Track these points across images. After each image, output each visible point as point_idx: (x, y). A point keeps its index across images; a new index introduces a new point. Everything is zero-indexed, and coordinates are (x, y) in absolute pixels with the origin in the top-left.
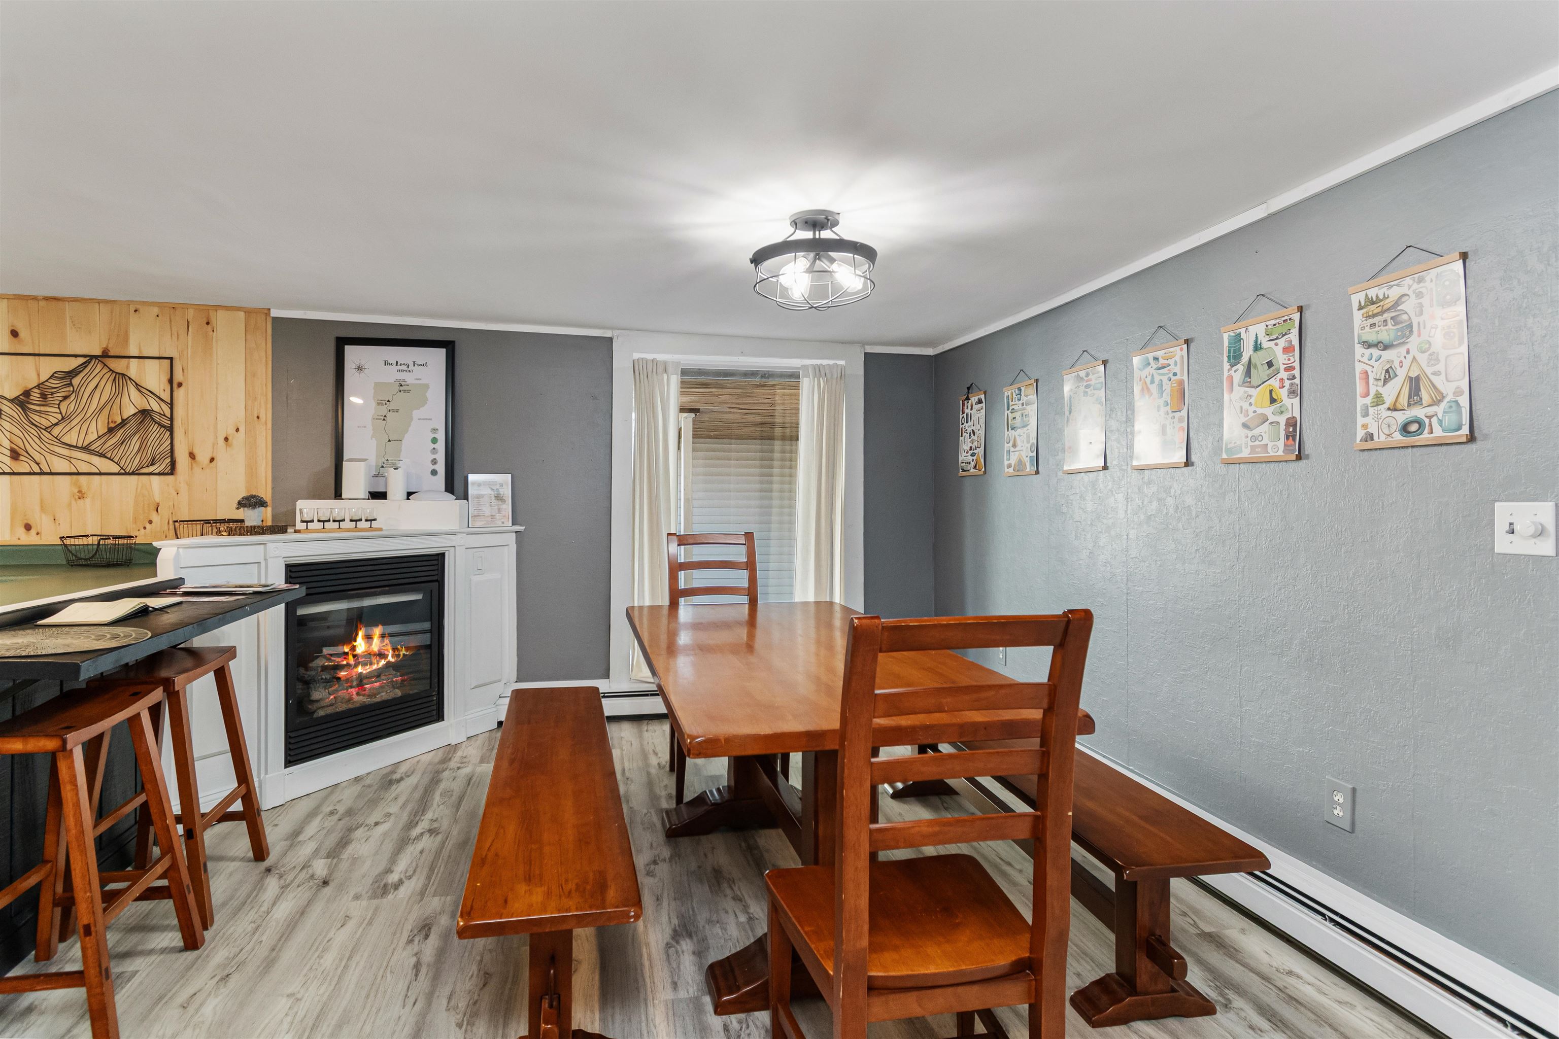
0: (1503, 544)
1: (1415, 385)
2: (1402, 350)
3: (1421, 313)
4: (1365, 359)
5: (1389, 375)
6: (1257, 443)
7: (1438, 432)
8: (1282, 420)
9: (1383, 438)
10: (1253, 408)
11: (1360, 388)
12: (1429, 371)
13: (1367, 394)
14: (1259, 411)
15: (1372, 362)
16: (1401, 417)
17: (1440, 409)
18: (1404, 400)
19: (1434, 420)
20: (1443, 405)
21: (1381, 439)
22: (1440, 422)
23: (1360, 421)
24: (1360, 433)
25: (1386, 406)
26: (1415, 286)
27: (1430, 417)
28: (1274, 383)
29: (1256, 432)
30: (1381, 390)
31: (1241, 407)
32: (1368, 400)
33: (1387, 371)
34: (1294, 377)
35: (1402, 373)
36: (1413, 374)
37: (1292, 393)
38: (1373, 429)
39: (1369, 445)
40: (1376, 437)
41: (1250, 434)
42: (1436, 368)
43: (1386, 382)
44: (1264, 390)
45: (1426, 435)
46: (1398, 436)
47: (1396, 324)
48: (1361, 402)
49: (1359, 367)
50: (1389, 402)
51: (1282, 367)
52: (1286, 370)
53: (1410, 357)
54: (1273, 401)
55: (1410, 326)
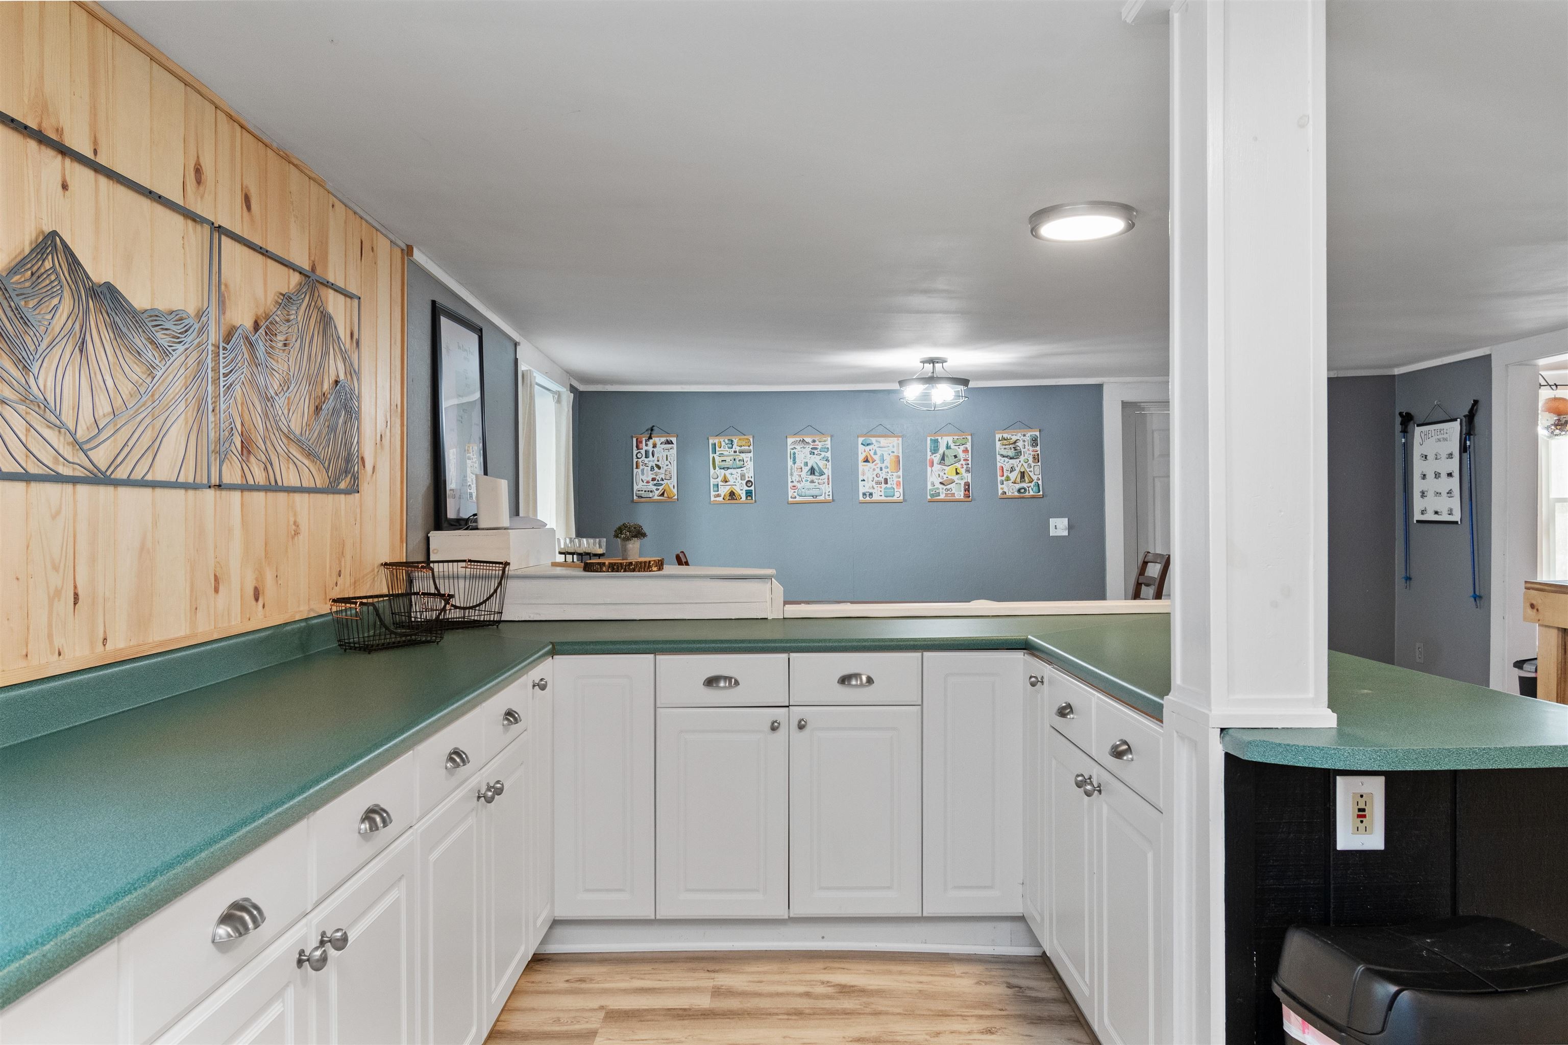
0: (1053, 533)
1: (1023, 474)
2: (1018, 460)
3: (1025, 448)
4: (1002, 461)
5: (1012, 470)
6: (949, 492)
7: (1032, 493)
8: (963, 483)
9: (1010, 494)
10: (946, 476)
11: (999, 472)
12: (1028, 470)
13: (1003, 476)
14: (950, 477)
15: (1005, 463)
16: (1018, 486)
17: (1032, 485)
18: (1018, 480)
19: (1030, 488)
20: (1033, 483)
21: (1009, 494)
22: (1032, 489)
23: (1000, 486)
24: (1000, 492)
25: (1012, 481)
26: (1022, 437)
27: (1028, 487)
28: (958, 465)
29: (948, 487)
30: (1009, 475)
31: (939, 475)
32: (1003, 478)
33: (1012, 468)
34: (968, 464)
35: (1018, 469)
36: (1022, 471)
37: (967, 471)
38: (1006, 490)
39: (1005, 496)
40: (1007, 493)
41: (945, 487)
42: (1030, 469)
43: (1011, 472)
44: (952, 468)
45: (1027, 494)
46: (1016, 494)
47: (1015, 450)
48: (999, 478)
49: (999, 465)
50: (1013, 480)
51: (962, 459)
52: (964, 460)
53: (1021, 464)
54: (957, 473)
55: (1021, 452)
